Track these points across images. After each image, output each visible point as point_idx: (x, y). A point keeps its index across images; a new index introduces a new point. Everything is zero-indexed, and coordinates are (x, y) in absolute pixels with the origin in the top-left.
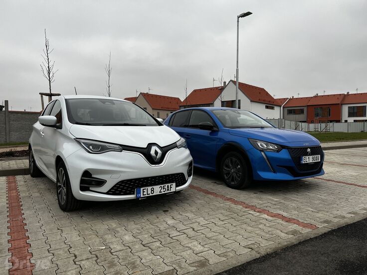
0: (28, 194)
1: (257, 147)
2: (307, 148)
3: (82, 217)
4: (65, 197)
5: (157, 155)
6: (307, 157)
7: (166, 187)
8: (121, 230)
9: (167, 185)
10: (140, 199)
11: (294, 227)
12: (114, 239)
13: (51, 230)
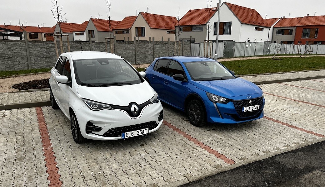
0: (52, 127)
1: (211, 99)
2: (249, 101)
3: (88, 148)
4: (77, 135)
5: (135, 111)
6: (248, 107)
7: (142, 131)
8: (111, 160)
9: (142, 130)
10: (124, 139)
11: (221, 162)
12: (107, 167)
13: (70, 158)
